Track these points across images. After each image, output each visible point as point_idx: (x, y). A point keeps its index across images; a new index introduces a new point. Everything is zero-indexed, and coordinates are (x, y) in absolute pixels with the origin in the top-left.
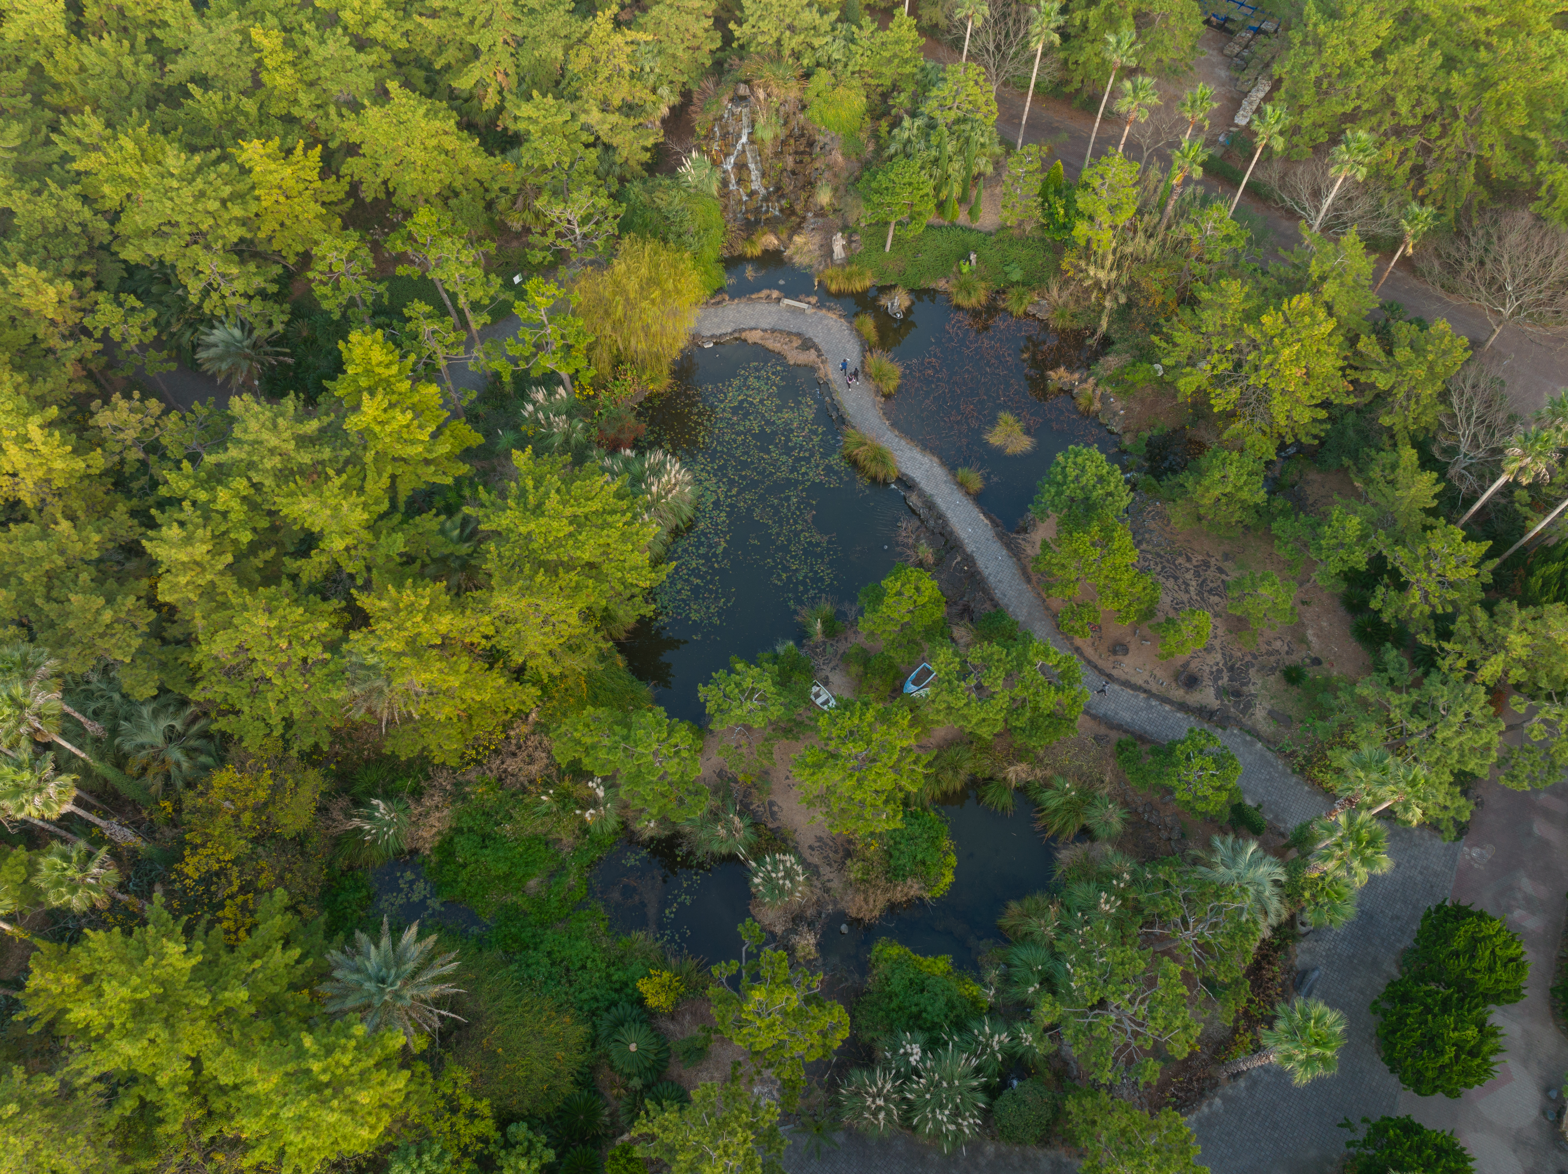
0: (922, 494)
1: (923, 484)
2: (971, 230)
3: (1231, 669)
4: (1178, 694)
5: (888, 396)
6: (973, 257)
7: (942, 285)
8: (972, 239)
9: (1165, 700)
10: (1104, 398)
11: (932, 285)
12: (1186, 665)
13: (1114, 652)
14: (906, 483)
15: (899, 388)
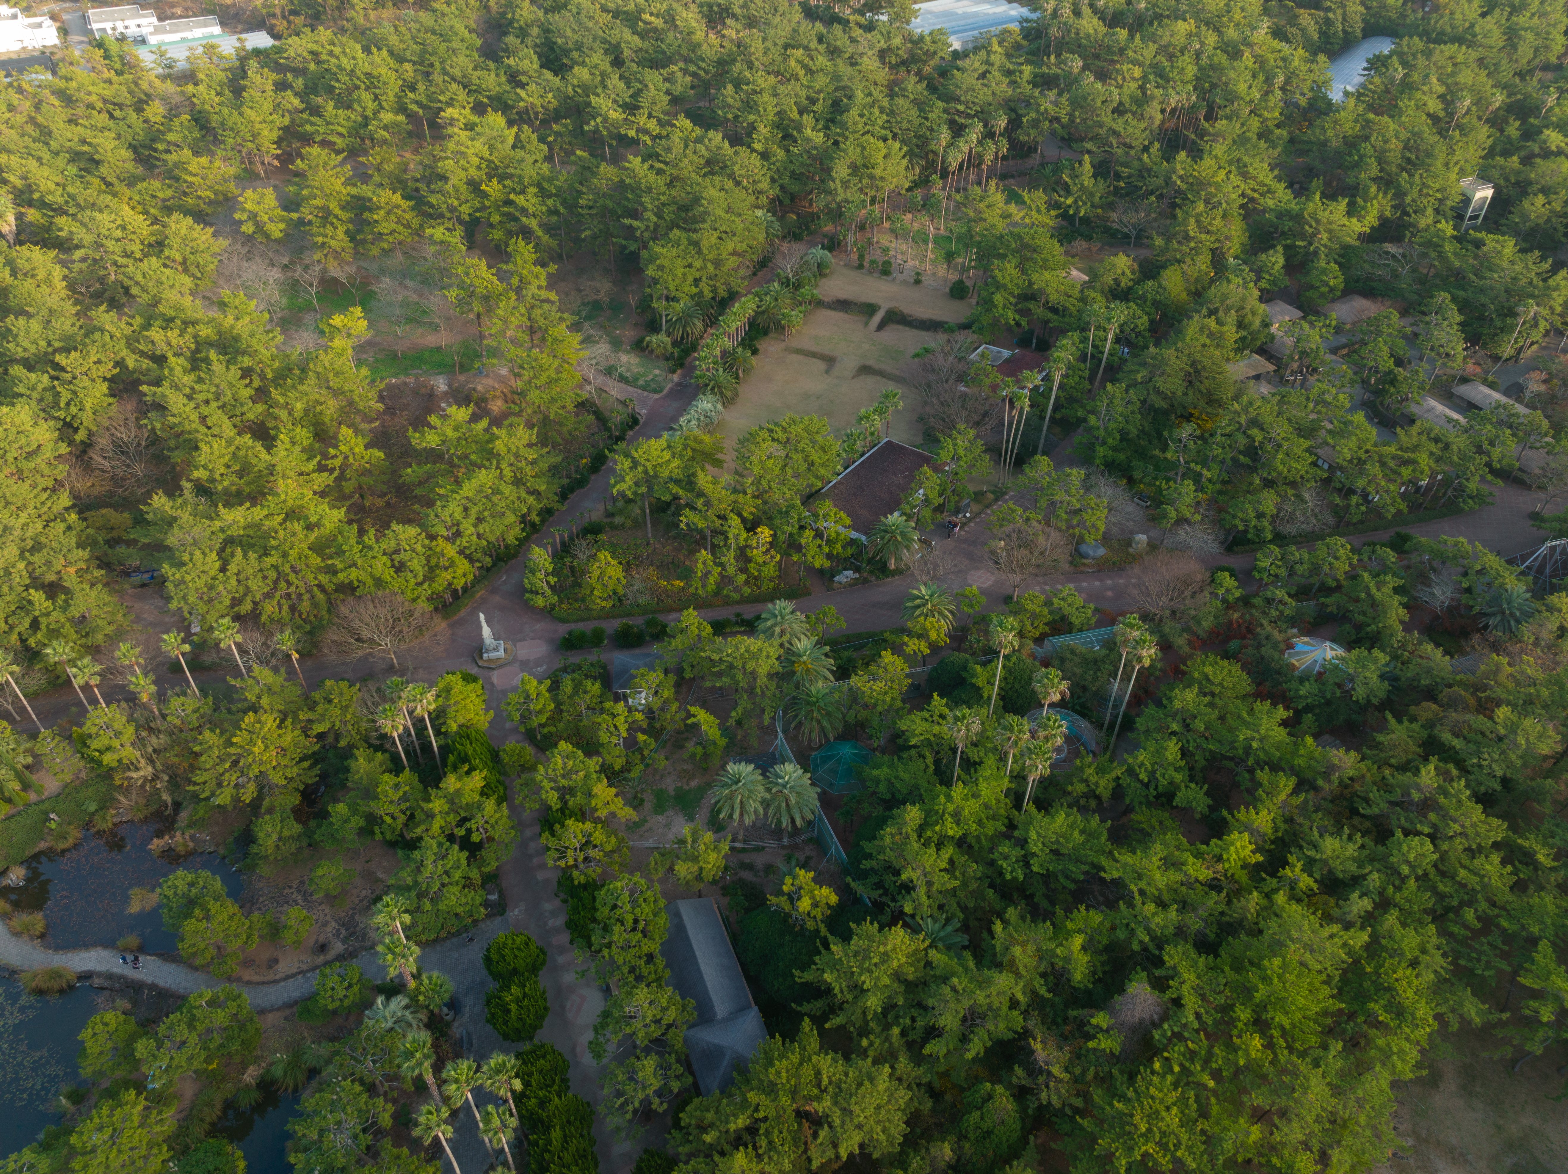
0: (100, 974)
1: (99, 968)
2: (42, 801)
3: (343, 925)
4: (321, 959)
5: (42, 936)
6: (52, 816)
7: (43, 845)
8: (46, 806)
9: (313, 969)
10: (192, 838)
11: (36, 850)
12: (317, 941)
13: (270, 967)
14: (86, 976)
15: (47, 926)
